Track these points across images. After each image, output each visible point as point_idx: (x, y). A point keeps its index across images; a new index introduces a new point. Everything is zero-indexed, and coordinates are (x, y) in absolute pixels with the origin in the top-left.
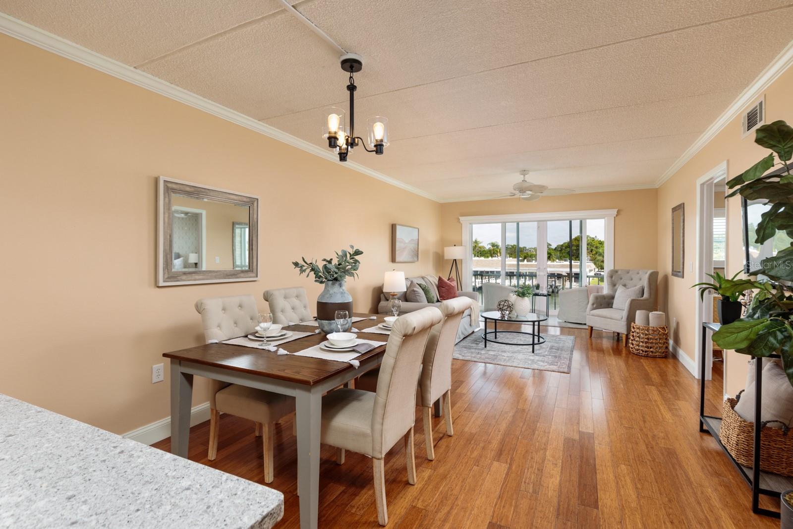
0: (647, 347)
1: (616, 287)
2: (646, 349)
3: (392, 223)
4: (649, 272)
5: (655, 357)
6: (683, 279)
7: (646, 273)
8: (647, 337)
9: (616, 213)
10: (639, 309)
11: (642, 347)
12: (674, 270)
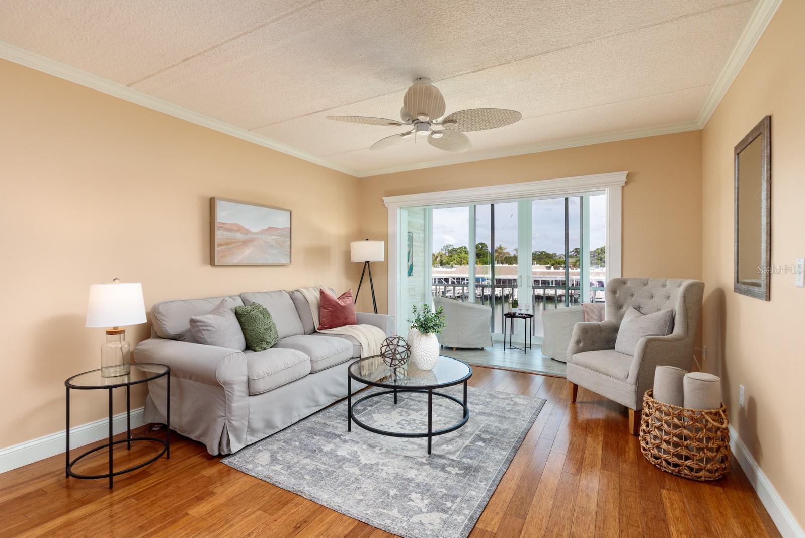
0: (679, 456)
1: (622, 310)
2: (676, 459)
3: (210, 197)
4: (686, 283)
5: (696, 480)
6: (767, 302)
7: (679, 286)
8: (677, 431)
9: (625, 179)
10: (662, 363)
11: (667, 453)
12: (740, 280)
